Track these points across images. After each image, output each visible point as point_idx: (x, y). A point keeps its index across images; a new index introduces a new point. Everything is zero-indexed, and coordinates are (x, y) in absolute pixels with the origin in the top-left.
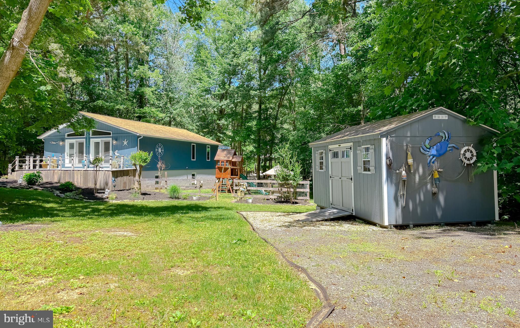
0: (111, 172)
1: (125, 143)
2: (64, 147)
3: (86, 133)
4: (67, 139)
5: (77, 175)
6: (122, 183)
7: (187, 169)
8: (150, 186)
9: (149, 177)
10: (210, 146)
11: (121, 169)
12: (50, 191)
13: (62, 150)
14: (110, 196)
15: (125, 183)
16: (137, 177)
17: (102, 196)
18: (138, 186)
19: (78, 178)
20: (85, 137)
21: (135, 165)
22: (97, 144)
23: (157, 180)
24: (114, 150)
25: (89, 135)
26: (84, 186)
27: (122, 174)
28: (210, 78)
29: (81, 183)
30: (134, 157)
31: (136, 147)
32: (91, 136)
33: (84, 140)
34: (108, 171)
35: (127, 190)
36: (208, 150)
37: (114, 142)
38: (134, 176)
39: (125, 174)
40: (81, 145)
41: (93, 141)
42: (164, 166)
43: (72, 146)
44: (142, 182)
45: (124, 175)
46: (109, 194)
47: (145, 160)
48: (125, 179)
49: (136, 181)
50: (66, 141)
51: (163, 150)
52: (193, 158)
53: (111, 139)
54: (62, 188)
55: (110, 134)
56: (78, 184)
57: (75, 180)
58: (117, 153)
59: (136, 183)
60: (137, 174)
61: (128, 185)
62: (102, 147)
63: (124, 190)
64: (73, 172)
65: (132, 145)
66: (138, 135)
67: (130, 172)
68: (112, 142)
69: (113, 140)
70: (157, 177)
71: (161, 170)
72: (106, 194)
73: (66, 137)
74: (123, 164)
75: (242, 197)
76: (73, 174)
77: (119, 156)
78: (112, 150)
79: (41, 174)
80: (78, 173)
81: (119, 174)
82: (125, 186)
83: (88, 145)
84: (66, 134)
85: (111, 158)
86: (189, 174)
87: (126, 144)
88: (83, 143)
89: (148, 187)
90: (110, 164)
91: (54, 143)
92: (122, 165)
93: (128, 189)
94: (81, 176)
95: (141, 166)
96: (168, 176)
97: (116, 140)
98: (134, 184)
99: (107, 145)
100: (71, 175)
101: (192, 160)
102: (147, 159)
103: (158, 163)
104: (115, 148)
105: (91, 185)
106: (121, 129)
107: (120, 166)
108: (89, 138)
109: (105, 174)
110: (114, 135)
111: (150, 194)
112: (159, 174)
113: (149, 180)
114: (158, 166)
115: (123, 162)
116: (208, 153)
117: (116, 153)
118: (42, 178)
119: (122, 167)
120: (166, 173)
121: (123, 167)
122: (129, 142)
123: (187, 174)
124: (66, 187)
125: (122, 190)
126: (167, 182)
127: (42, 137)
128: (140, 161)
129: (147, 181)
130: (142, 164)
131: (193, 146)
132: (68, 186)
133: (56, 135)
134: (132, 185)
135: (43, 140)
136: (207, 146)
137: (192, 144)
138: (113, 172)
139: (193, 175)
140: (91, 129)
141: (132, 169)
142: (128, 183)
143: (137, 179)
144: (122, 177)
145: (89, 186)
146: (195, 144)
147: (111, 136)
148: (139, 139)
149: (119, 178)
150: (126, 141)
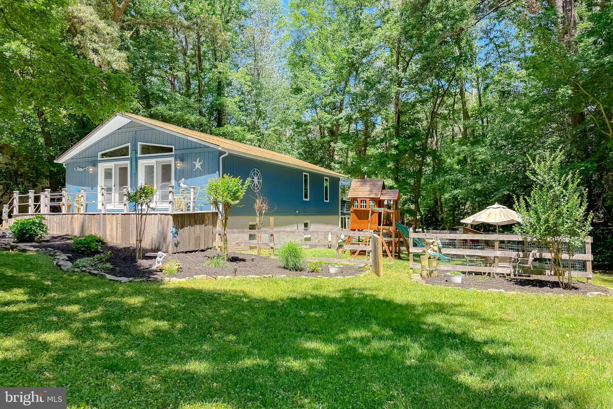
0: (171, 217)
1: (198, 165)
2: (96, 175)
3: (132, 150)
4: (101, 161)
5: (111, 223)
6: (192, 238)
7: (297, 215)
8: (243, 244)
9: (239, 227)
10: (328, 178)
11: (191, 212)
12: (50, 255)
13: (92, 182)
14: (167, 266)
15: (198, 239)
16: (219, 228)
17: (151, 265)
18: (221, 244)
19: (112, 229)
20: (129, 157)
21: (216, 203)
22: (150, 170)
23: (253, 232)
24: (177, 179)
25: (136, 153)
26: (122, 244)
27: (193, 221)
28: (320, 79)
29: (118, 238)
30: (214, 187)
31: (217, 172)
32: (139, 156)
33: (129, 162)
34: (166, 214)
35: (203, 251)
36: (326, 184)
37: (179, 165)
38: (214, 224)
39: (198, 222)
40: (123, 171)
41: (143, 164)
42: (265, 206)
43: (108, 174)
44: (228, 237)
45: (196, 223)
46: (165, 261)
47: (235, 194)
48: (198, 230)
49: (217, 235)
50: (100, 165)
51: (261, 181)
52: (306, 197)
53: (172, 159)
54: (76, 248)
55: (170, 150)
56: (112, 239)
57: (108, 233)
58: (184, 183)
59: (218, 237)
60: (219, 221)
61: (203, 242)
62: (157, 174)
63: (196, 251)
64: (104, 218)
65: (209, 170)
66: (220, 149)
67: (206, 218)
68: (175, 164)
69: (176, 160)
70: (252, 227)
71: (261, 214)
72: (159, 262)
73: (99, 159)
74: (194, 202)
75: (431, 269)
76: (104, 220)
77: (187, 188)
78: (175, 179)
79: (43, 221)
80: (112, 220)
81: (187, 221)
82: (198, 243)
83: (134, 172)
84: (100, 153)
85: (171, 189)
86: (301, 223)
87: (200, 167)
88: (126, 169)
89: (238, 246)
90: (170, 202)
91: (81, 170)
92: (191, 205)
93: (203, 249)
94: (117, 224)
95: (227, 206)
96: (276, 225)
97: (182, 160)
98: (214, 240)
99: (166, 169)
100: (100, 222)
101: (304, 199)
102: (238, 191)
103: (255, 202)
104: (180, 175)
105: (133, 243)
106: (189, 138)
107: (189, 207)
108: (137, 159)
109: (160, 221)
110: (179, 152)
111: (244, 260)
112: (257, 220)
113: (239, 233)
114: (256, 207)
115: (194, 199)
116: (326, 189)
117: (181, 184)
118: (46, 228)
119: (191, 209)
120: (272, 219)
121: (194, 207)
122: (204, 162)
123: (297, 223)
124: (85, 247)
125: (192, 252)
126: (275, 235)
127: (63, 160)
128: (225, 194)
129: (236, 235)
130: (229, 200)
131: (306, 176)
132: (89, 243)
133: (84, 156)
134: (210, 241)
135: (64, 164)
136: (325, 178)
137: (304, 173)
138: (175, 216)
139: (306, 225)
140: (139, 143)
141: (211, 211)
142: (203, 239)
143: (219, 231)
144: (192, 226)
145: (131, 243)
146: (308, 174)
147: (173, 153)
148: (222, 158)
149: (186, 229)
150: (200, 161)
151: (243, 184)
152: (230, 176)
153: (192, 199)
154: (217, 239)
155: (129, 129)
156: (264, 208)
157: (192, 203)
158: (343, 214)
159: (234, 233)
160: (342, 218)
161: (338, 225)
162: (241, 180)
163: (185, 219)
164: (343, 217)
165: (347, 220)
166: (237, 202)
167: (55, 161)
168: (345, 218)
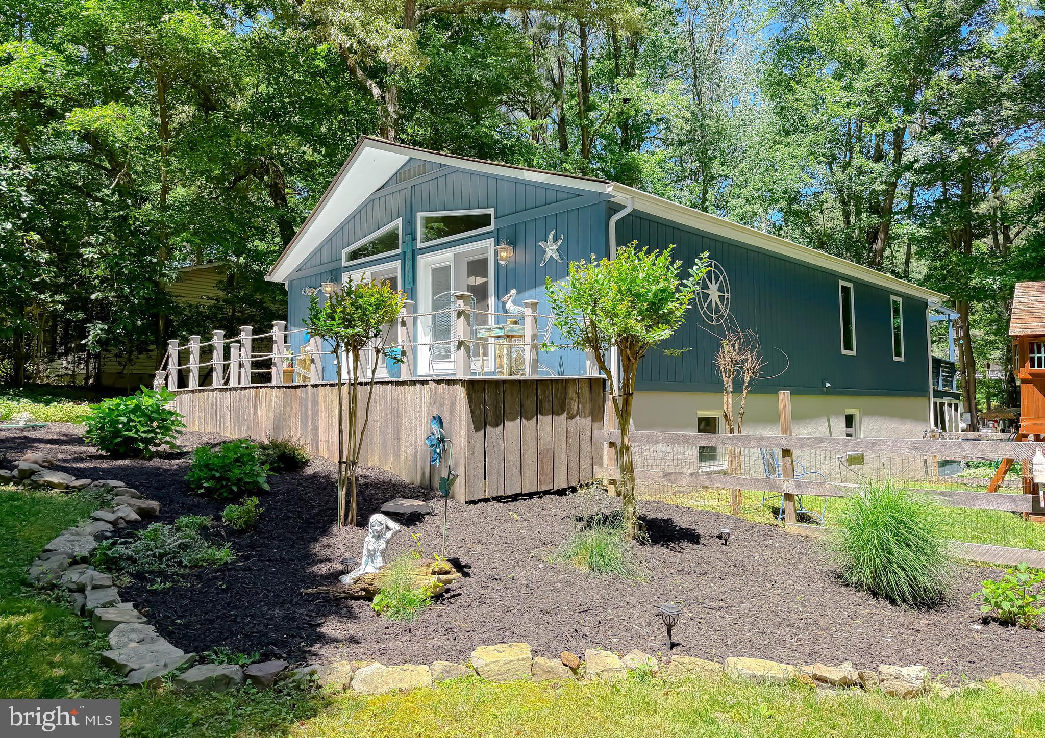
0: (461, 391)
3: (405, 234)
4: (348, 269)
6: (531, 453)
7: (828, 392)
10: (899, 300)
11: (525, 375)
15: (546, 457)
16: (610, 424)
18: (618, 475)
20: (400, 250)
21: (594, 342)
22: (442, 277)
23: (707, 440)
24: (502, 293)
25: (414, 239)
27: (530, 404)
32: (419, 245)
33: (398, 264)
34: (445, 381)
35: (561, 493)
36: (896, 314)
37: (503, 254)
38: (597, 415)
39: (547, 406)
41: (427, 263)
42: (751, 361)
44: (638, 453)
45: (539, 411)
47: (655, 305)
48: (549, 429)
49: (606, 445)
50: (345, 277)
51: (727, 295)
52: (848, 347)
53: (490, 243)
55: (484, 221)
58: (514, 302)
59: (607, 454)
60: (609, 404)
61: (564, 468)
62: (458, 286)
63: (545, 493)
64: (313, 394)
66: (609, 189)
67: (572, 394)
68: (496, 254)
69: (497, 243)
70: (708, 425)
73: (344, 264)
74: (534, 347)
78: (497, 293)
81: (512, 402)
82: (548, 469)
83: (409, 285)
84: (345, 251)
85: (461, 305)
86: (837, 414)
87: (555, 256)
88: (394, 281)
89: (670, 481)
90: (459, 345)
91: (313, 293)
92: (527, 357)
93: (561, 484)
97: (512, 241)
98: (596, 459)
99: (477, 271)
101: (844, 352)
103: (718, 347)
104: (508, 282)
108: (414, 254)
109: (436, 401)
110: (504, 223)
112: (727, 403)
113: (673, 441)
114: (723, 362)
115: (534, 337)
116: (897, 328)
117: (509, 305)
120: (784, 397)
121: (535, 362)
122: (566, 242)
123: (828, 415)
124: (213, 477)
125: (531, 495)
126: (796, 453)
127: (281, 273)
128: (623, 307)
129: (662, 447)
130: (638, 328)
131: (846, 290)
132: (226, 468)
133: (318, 263)
134: (586, 464)
135: (286, 284)
136: (893, 297)
137: (842, 283)
138: (473, 387)
139: (849, 420)
140: (420, 215)
141: (588, 376)
142: (564, 457)
143: (610, 434)
144: (528, 419)
145: (370, 464)
146: (850, 285)
147: (491, 228)
148: (617, 223)
149: (512, 426)
150: (556, 239)
151: (684, 274)
152: (638, 248)
153: (528, 339)
154: (606, 459)
155: (401, 186)
156: (747, 365)
157: (528, 348)
158: (937, 394)
159: (657, 441)
160: (935, 403)
161: (927, 420)
162: (678, 263)
163: (508, 398)
164: (939, 400)
165: (946, 408)
166: (664, 333)
167: (267, 278)
168: (942, 405)
